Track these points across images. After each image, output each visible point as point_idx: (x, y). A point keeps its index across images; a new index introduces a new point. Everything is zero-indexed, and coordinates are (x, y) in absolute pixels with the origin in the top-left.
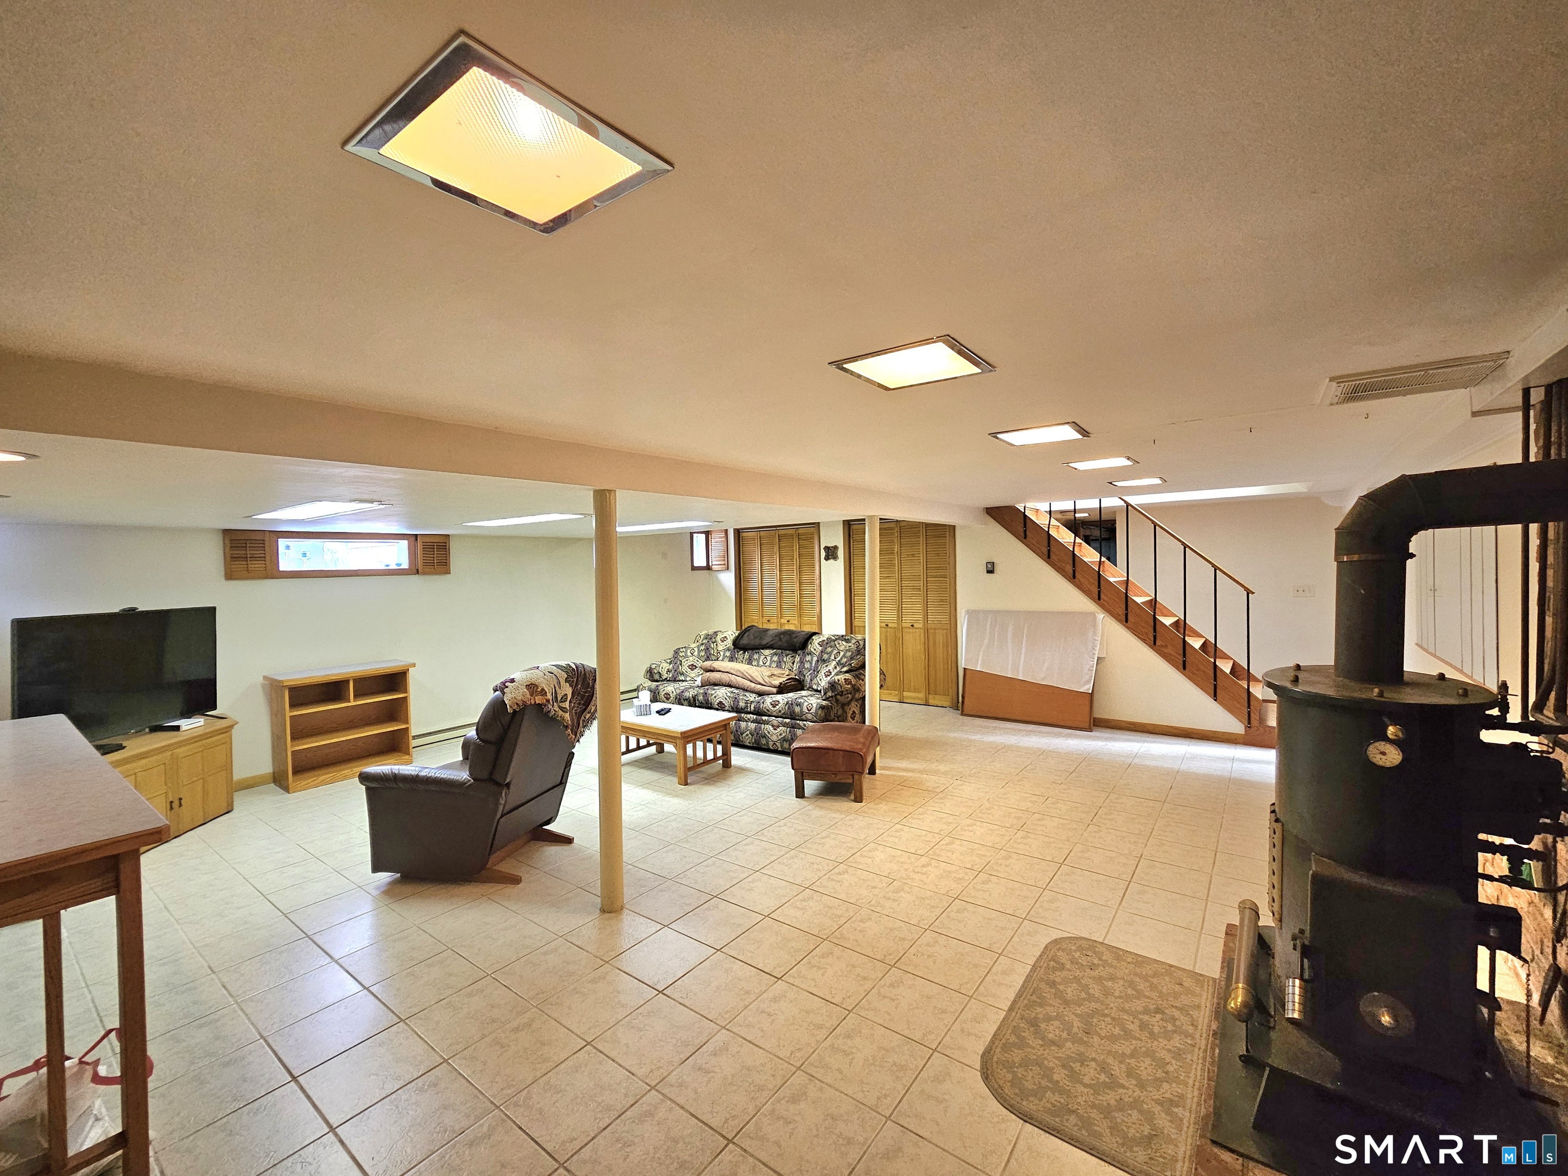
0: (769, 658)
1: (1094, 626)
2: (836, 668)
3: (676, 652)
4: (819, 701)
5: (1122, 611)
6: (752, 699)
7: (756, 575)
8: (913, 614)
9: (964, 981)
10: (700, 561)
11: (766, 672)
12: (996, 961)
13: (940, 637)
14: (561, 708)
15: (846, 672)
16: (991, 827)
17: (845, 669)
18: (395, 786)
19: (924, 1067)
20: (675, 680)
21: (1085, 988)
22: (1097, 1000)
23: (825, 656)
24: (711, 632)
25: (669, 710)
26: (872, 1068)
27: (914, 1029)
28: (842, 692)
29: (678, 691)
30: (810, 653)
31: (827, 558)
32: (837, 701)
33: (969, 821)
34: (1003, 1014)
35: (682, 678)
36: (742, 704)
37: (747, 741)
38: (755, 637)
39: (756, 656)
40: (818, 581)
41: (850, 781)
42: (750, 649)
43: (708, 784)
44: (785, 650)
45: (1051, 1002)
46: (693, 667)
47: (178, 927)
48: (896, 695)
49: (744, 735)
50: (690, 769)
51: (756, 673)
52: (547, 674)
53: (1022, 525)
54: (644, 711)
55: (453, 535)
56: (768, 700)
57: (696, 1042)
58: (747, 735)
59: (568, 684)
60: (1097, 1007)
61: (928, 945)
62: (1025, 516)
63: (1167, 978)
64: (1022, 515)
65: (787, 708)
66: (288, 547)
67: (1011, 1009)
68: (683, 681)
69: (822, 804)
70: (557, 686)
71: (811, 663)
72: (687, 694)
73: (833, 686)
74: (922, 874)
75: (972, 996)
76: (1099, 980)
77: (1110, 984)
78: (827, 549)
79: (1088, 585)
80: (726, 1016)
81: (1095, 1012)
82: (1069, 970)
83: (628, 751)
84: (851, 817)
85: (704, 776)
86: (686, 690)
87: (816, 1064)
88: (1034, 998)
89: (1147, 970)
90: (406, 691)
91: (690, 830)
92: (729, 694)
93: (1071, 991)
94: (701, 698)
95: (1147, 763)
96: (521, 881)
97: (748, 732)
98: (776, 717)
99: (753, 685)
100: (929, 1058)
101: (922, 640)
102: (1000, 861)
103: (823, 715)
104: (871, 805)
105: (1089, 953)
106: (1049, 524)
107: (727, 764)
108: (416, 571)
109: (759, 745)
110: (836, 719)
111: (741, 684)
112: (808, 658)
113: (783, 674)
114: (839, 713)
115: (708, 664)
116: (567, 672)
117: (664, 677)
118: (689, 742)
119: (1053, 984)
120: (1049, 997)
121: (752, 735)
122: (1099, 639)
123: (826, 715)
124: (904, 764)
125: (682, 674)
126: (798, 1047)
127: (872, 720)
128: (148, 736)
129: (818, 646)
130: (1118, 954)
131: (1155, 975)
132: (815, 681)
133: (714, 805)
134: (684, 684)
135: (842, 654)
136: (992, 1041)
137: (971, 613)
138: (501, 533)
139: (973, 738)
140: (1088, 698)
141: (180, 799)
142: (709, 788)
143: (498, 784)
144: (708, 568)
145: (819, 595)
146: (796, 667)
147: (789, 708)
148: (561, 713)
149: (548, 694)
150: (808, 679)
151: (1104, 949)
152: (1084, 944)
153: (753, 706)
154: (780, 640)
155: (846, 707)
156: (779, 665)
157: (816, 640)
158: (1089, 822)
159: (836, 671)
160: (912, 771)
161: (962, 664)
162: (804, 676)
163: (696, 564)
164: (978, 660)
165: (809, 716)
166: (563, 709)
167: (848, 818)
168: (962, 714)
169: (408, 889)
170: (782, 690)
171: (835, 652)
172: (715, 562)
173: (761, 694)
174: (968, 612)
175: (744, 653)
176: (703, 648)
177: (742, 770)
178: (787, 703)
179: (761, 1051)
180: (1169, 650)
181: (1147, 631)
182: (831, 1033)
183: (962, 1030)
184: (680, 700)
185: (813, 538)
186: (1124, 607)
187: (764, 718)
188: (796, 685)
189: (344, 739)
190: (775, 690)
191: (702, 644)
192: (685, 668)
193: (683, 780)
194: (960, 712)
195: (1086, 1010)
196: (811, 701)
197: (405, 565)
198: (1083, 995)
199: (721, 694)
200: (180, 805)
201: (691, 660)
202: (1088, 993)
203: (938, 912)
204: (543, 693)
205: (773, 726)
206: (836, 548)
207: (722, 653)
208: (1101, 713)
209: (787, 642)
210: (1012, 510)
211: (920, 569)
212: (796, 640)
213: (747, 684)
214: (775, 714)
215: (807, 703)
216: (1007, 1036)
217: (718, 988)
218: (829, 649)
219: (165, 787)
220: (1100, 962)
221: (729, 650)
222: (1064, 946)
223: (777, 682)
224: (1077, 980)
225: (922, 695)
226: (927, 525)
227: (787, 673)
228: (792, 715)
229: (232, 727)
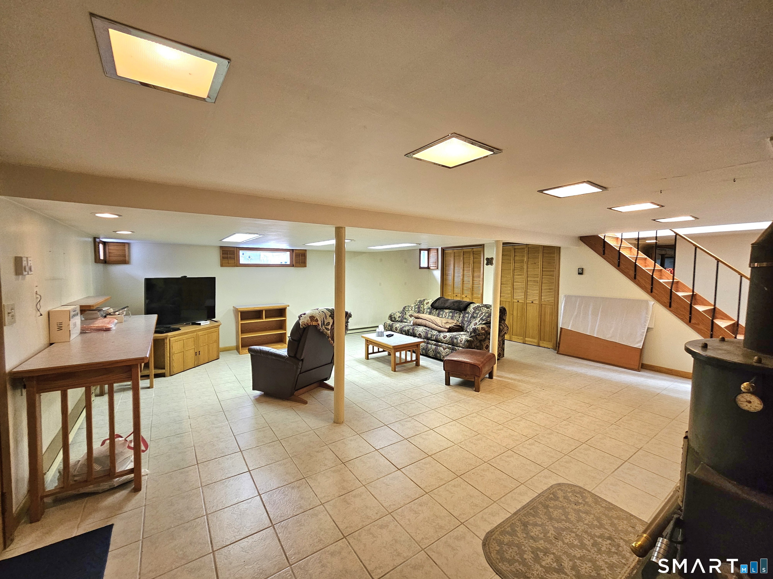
0: (448, 314)
1: (647, 309)
2: (479, 321)
3: (404, 308)
4: (467, 337)
5: (667, 300)
6: (434, 334)
7: (451, 272)
8: (534, 295)
9: (495, 493)
10: (424, 264)
11: (444, 320)
12: (518, 487)
13: (548, 311)
14: (326, 328)
15: (484, 324)
16: (548, 416)
17: (484, 322)
18: (260, 355)
19: (452, 530)
20: (401, 321)
21: (566, 514)
22: (571, 522)
23: (475, 315)
24: (422, 299)
25: (393, 335)
26: (426, 523)
27: (456, 510)
28: (479, 334)
29: (401, 327)
30: (468, 313)
31: (487, 264)
32: (477, 338)
33: (536, 411)
34: (509, 515)
35: (405, 321)
36: (429, 336)
37: (431, 354)
38: (442, 303)
39: (441, 313)
40: (482, 276)
41: (473, 380)
42: (439, 309)
43: (405, 372)
44: (456, 310)
45: (541, 516)
46: (411, 316)
47: (186, 399)
48: (522, 339)
49: (430, 351)
50: (397, 364)
51: (439, 321)
52: (321, 312)
53: (602, 247)
54: (380, 335)
55: (308, 250)
56: (442, 335)
57: (349, 489)
58: (431, 351)
59: (330, 318)
60: (569, 526)
61: (483, 470)
62: (605, 242)
63: (625, 522)
64: (603, 241)
65: (450, 339)
66: (243, 254)
67: (515, 514)
68: (405, 322)
69: (457, 390)
70: (324, 318)
71: (468, 318)
72: (405, 329)
73: (475, 330)
74: (496, 433)
75: (496, 501)
76: (578, 512)
77: (584, 515)
78: (487, 259)
79: (644, 283)
80: (367, 481)
81: (566, 529)
82: (561, 502)
83: (373, 353)
84: (470, 399)
85: (405, 368)
86: (405, 326)
87: (399, 514)
88: (531, 511)
89: (613, 513)
90: (285, 317)
91: (388, 393)
92: (424, 330)
93: (556, 514)
94: (411, 331)
95: (671, 394)
96: (307, 403)
97: (431, 350)
98: (445, 344)
99: (436, 327)
100: (457, 527)
101: (538, 310)
102: (545, 435)
103: (468, 344)
104: (483, 394)
105: (578, 495)
106: (620, 246)
107: (418, 364)
108: (292, 265)
109: (436, 357)
110: (476, 348)
111: (430, 326)
112: (467, 315)
113: (453, 323)
114: (478, 345)
115: (416, 315)
116: (331, 312)
117: (397, 320)
118: (397, 351)
119: (547, 507)
120: (541, 513)
121: (433, 352)
122: (650, 316)
123: (469, 345)
124: (511, 376)
125: (406, 319)
126: (394, 503)
127: (493, 350)
128: (191, 326)
129: (472, 309)
130: (597, 500)
131: (618, 518)
132: (468, 327)
133: (404, 383)
134: (406, 323)
135: (484, 314)
136: (496, 528)
137: (568, 298)
138: (319, 249)
139: (560, 367)
140: (640, 350)
141: (199, 352)
142: (405, 374)
143: (299, 360)
144: (428, 268)
145: (482, 283)
146: (460, 319)
147: (451, 340)
148: (326, 330)
149: (319, 321)
150: (466, 326)
151: (589, 496)
152: (577, 490)
153: (434, 337)
154: (454, 305)
155: (482, 342)
156: (452, 318)
157: (472, 306)
158: (613, 423)
159: (479, 323)
160: (515, 380)
161: (560, 326)
162: (464, 324)
163: (421, 266)
164: (569, 324)
165: (461, 345)
166: (328, 329)
167: (468, 399)
168: (557, 353)
169: (264, 399)
170: (450, 330)
171: (480, 313)
172: (432, 265)
173: (440, 332)
174: (565, 296)
175: (436, 310)
176: (417, 307)
177: (425, 368)
178: (451, 337)
179: (376, 501)
180: (701, 327)
181: (684, 313)
182: (413, 501)
183: (482, 517)
184: (402, 332)
185: (480, 254)
186: (669, 298)
187: (440, 344)
188: (460, 328)
189: (260, 335)
190: (447, 330)
191: (417, 305)
192: (407, 316)
193: (393, 370)
194: (556, 352)
195: (562, 526)
196: (463, 337)
197: (288, 263)
198: (563, 517)
199: (420, 330)
200: (199, 354)
201: (411, 312)
202: (566, 517)
203: (496, 454)
204: (317, 320)
205: (443, 348)
206: (492, 259)
207: (426, 310)
208: (647, 361)
209: (457, 306)
210: (596, 238)
211: (538, 271)
212: (461, 306)
213: (434, 326)
214: (444, 342)
215: (460, 338)
216: (506, 527)
217: (369, 467)
218: (477, 312)
219: (194, 346)
220: (583, 502)
221: (429, 308)
222: (563, 488)
223: (448, 326)
224: (563, 508)
225: (536, 341)
226: (544, 247)
227: (455, 322)
228: (453, 344)
229: (219, 325)
